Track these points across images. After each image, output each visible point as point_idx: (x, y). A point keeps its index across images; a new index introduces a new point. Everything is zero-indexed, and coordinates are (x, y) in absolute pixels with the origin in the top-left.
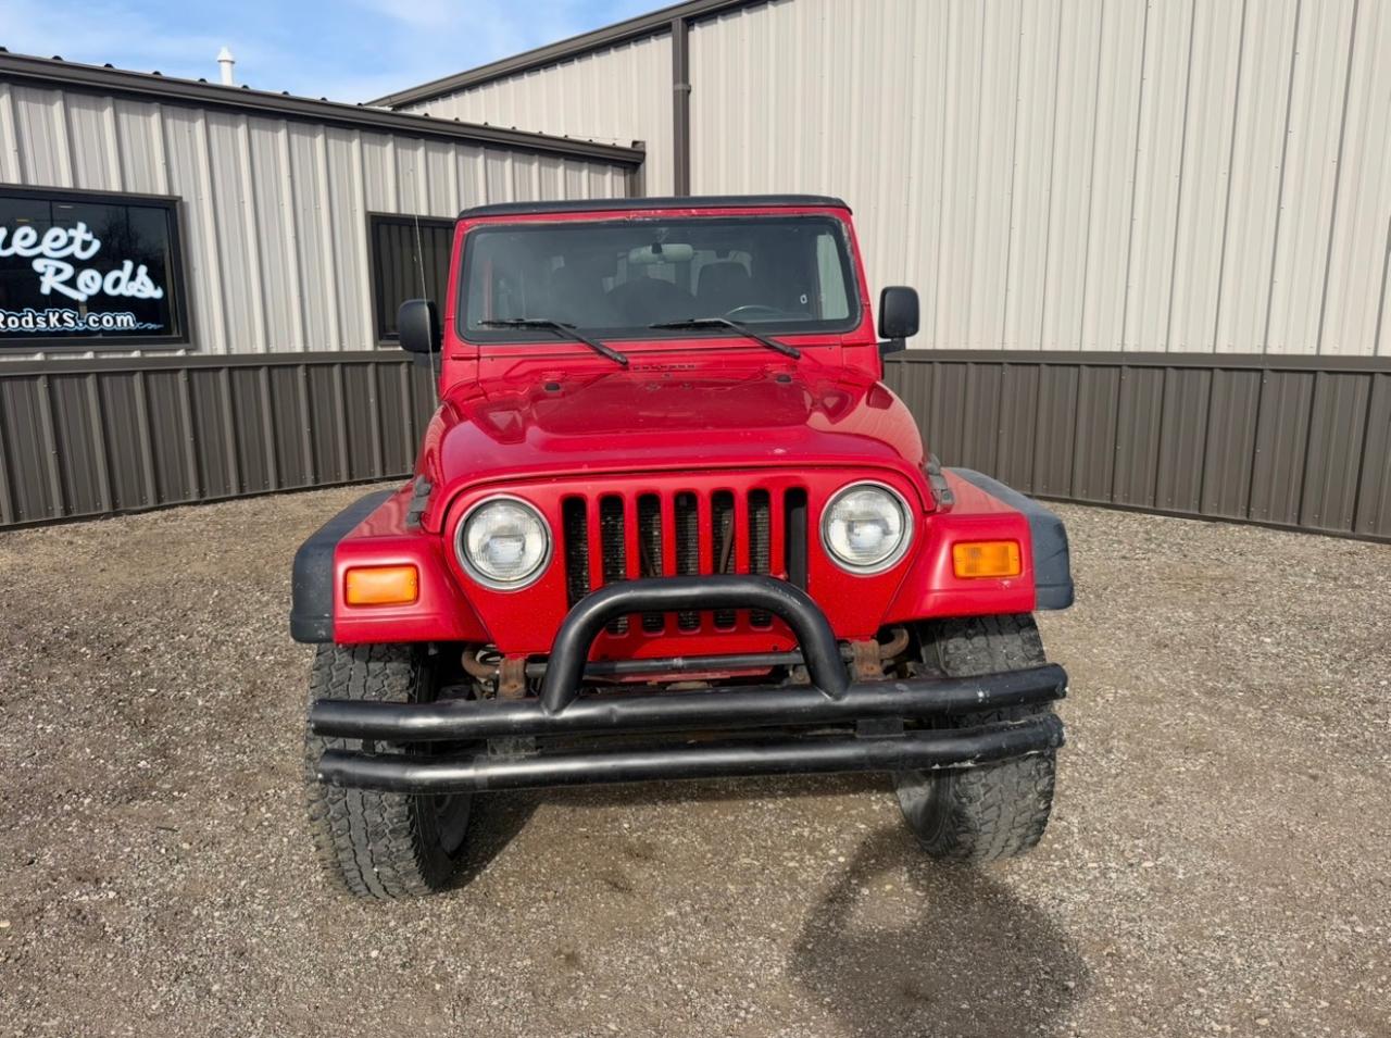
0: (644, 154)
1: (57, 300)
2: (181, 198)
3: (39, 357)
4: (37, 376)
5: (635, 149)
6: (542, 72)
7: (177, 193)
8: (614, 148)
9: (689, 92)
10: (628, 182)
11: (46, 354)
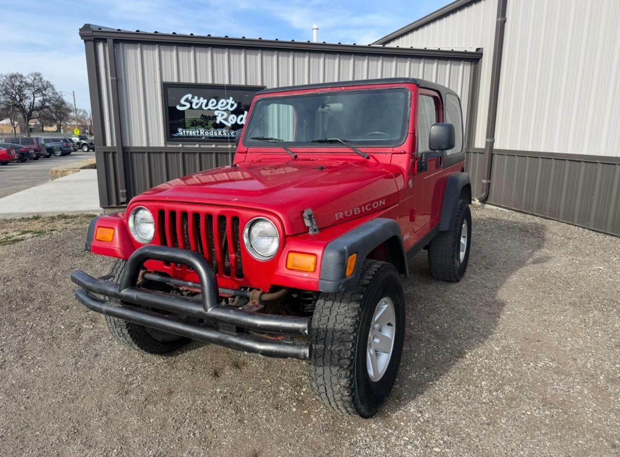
0: (482, 54)
1: (222, 126)
2: (266, 87)
3: (214, 146)
4: (213, 153)
5: (478, 52)
6: (444, 19)
7: (265, 85)
8: (466, 52)
9: (505, 21)
10: (472, 69)
11: (216, 145)
